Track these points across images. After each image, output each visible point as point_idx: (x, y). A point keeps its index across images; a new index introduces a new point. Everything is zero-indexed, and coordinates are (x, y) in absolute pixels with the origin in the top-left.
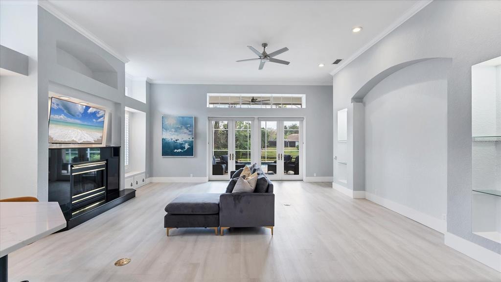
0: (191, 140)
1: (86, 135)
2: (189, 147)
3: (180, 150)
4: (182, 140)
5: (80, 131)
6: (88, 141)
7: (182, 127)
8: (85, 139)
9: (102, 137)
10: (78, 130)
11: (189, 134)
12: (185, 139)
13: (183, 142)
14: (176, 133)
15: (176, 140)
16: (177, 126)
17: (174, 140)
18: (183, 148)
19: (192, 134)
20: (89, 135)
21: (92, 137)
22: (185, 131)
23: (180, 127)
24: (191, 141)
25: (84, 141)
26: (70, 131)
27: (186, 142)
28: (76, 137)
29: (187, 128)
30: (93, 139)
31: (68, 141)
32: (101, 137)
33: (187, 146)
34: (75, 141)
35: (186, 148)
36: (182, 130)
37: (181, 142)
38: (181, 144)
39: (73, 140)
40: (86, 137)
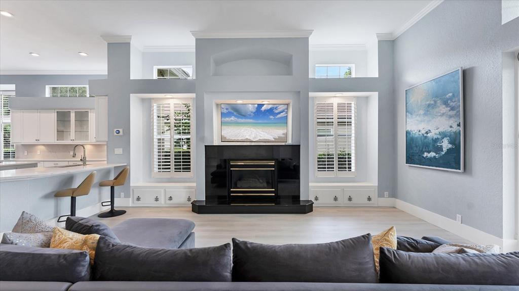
0: (455, 128)
1: (262, 133)
2: (450, 146)
3: (432, 154)
4: (437, 132)
5: (254, 130)
6: (266, 140)
7: (435, 102)
8: (261, 137)
9: (286, 134)
10: (252, 129)
11: (451, 117)
12: (441, 130)
13: (439, 137)
14: (426, 118)
15: (427, 133)
16: (428, 103)
17: (423, 132)
18: (438, 149)
19: (457, 115)
20: (266, 132)
21: (271, 135)
22: (443, 109)
23: (433, 102)
24: (455, 133)
25: (260, 139)
26: (242, 131)
27: (444, 135)
28: (250, 136)
29: (446, 103)
30: (272, 137)
31: (242, 140)
32: (283, 134)
33: (446, 145)
34: (250, 139)
35: (445, 150)
36: (437, 110)
37: (435, 137)
38: (435, 141)
39: (247, 139)
40: (261, 135)
